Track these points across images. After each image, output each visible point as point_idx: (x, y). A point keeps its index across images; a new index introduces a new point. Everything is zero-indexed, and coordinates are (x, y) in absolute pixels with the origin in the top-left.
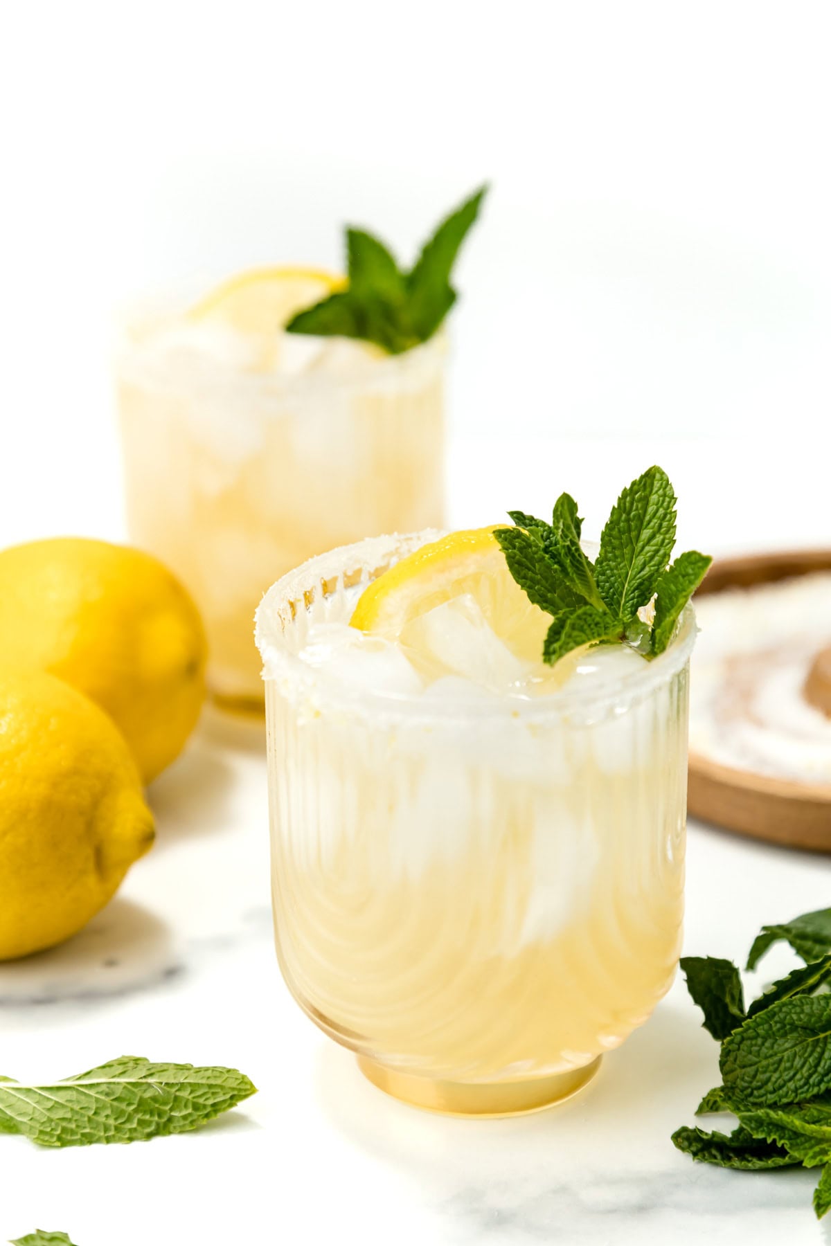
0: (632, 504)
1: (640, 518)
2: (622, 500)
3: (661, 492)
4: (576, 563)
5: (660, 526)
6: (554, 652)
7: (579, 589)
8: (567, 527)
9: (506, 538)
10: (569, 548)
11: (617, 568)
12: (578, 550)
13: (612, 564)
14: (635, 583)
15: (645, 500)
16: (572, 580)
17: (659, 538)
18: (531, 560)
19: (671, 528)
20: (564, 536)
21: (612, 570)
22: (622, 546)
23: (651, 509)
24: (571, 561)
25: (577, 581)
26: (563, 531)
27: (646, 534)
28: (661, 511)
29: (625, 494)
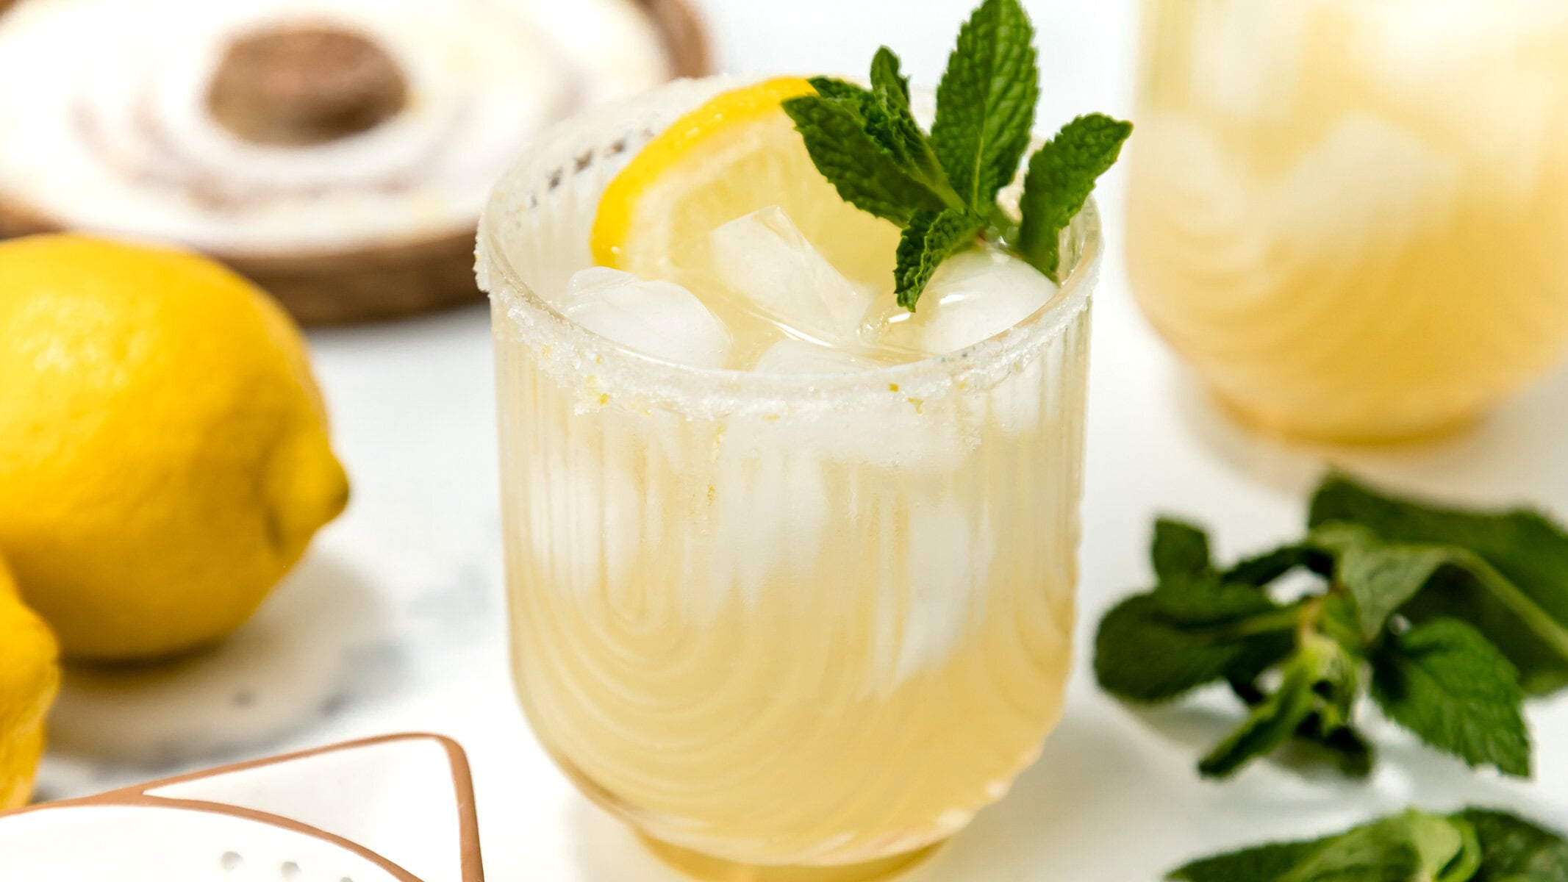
0: (975, 42)
1: (988, 63)
2: (961, 41)
3: (1012, 21)
4: (912, 142)
5: (1017, 72)
6: (911, 284)
7: (919, 176)
8: (892, 93)
9: (799, 109)
10: (900, 123)
11: (963, 136)
12: (911, 123)
13: (955, 130)
14: (991, 156)
15: (991, 36)
16: (909, 166)
17: (1017, 89)
18: (836, 135)
19: (1032, 73)
20: (891, 106)
21: (955, 138)
22: (966, 105)
23: (1001, 48)
24: (907, 142)
25: (917, 168)
26: (888, 100)
27: (998, 84)
28: (1016, 51)
29: (965, 30)
